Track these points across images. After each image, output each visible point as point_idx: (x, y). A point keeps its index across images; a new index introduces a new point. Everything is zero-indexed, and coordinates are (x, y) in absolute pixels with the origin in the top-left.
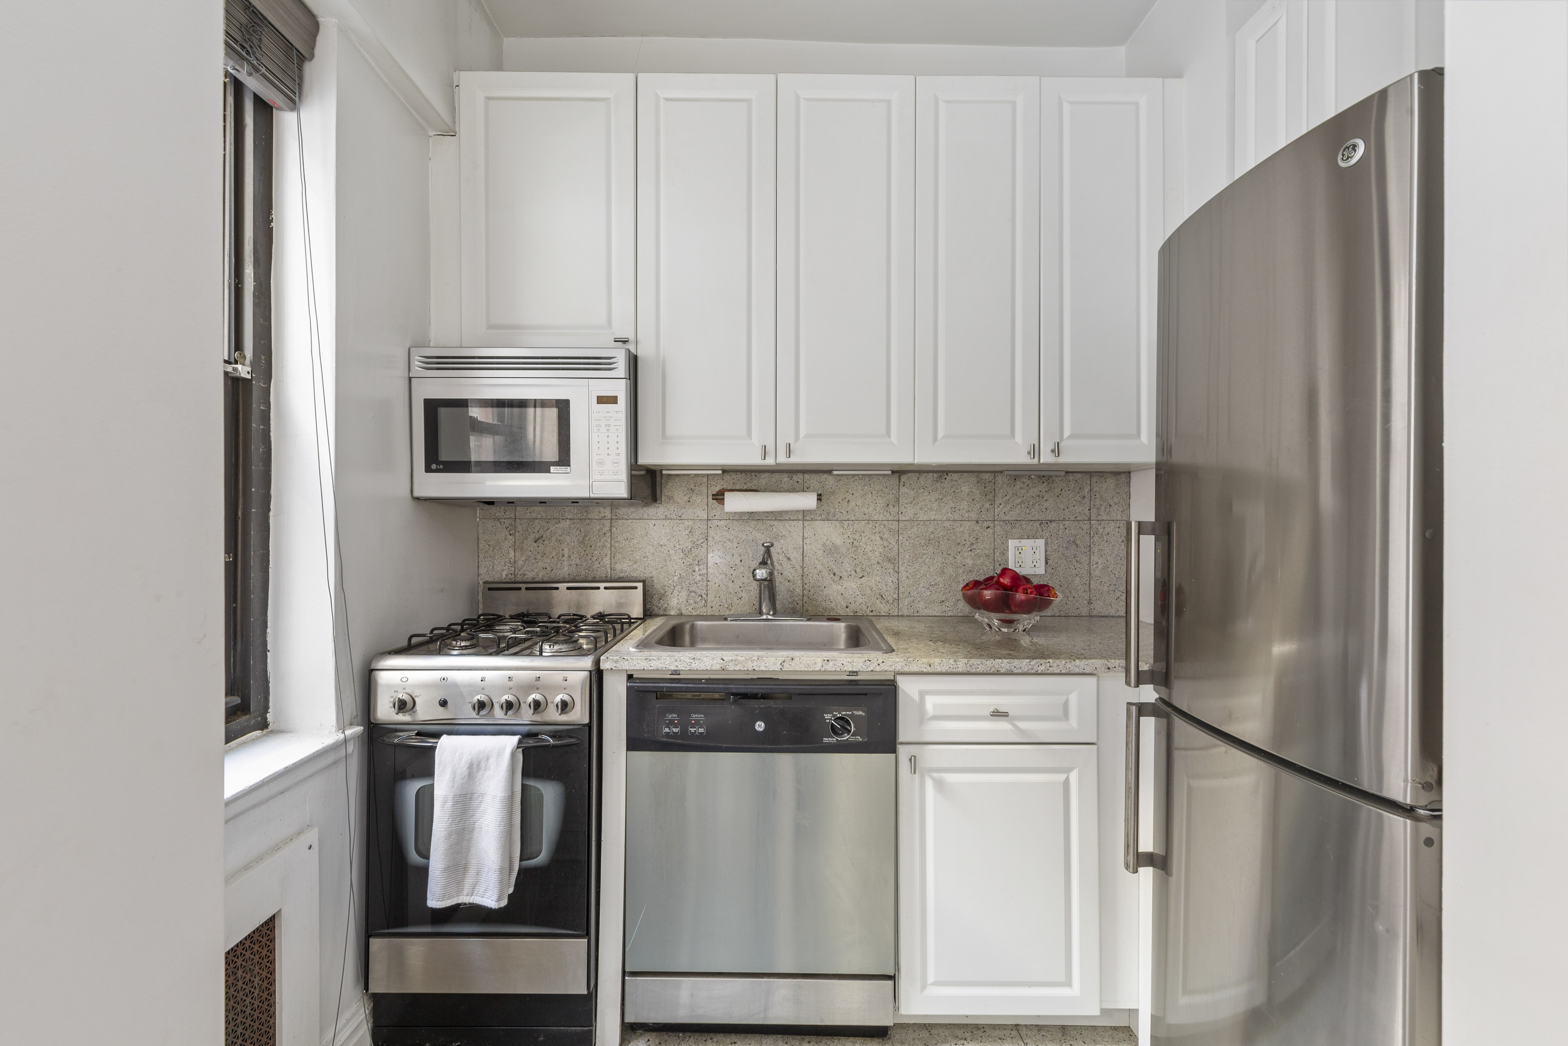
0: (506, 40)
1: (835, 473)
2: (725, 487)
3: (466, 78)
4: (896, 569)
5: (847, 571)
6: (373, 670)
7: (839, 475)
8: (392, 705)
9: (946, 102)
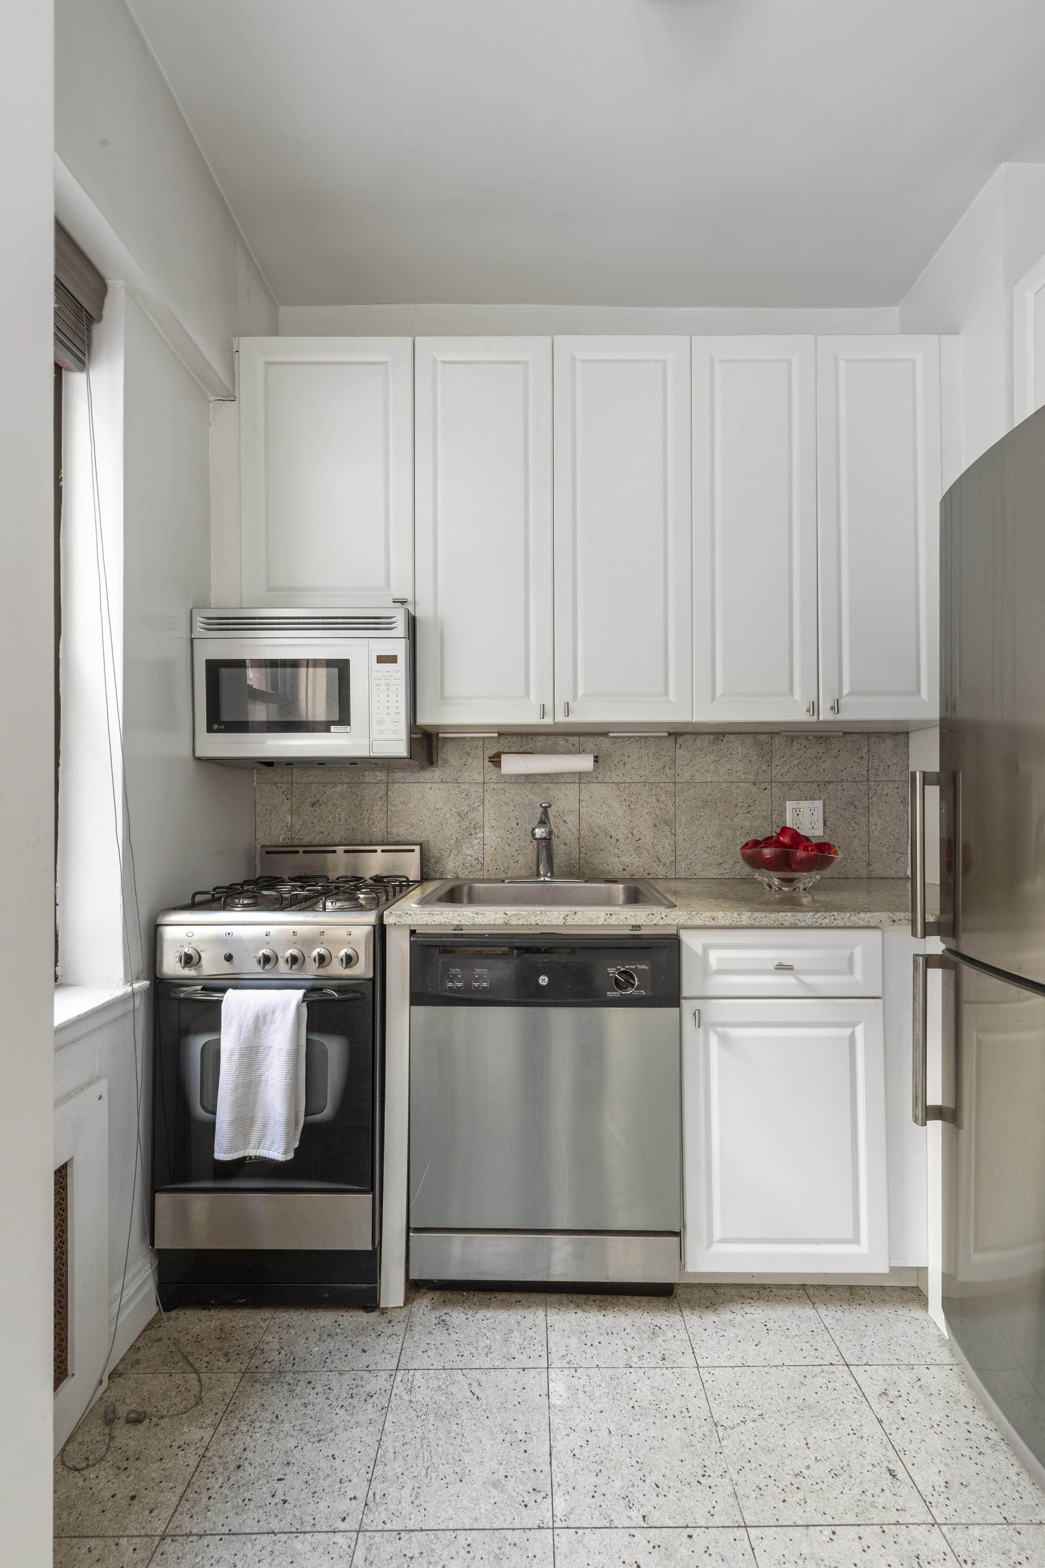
0: (282, 309)
1: (611, 735)
2: (501, 750)
3: (246, 344)
4: (673, 831)
5: (623, 834)
6: (159, 925)
7: (615, 737)
8: (178, 960)
9: (722, 361)
